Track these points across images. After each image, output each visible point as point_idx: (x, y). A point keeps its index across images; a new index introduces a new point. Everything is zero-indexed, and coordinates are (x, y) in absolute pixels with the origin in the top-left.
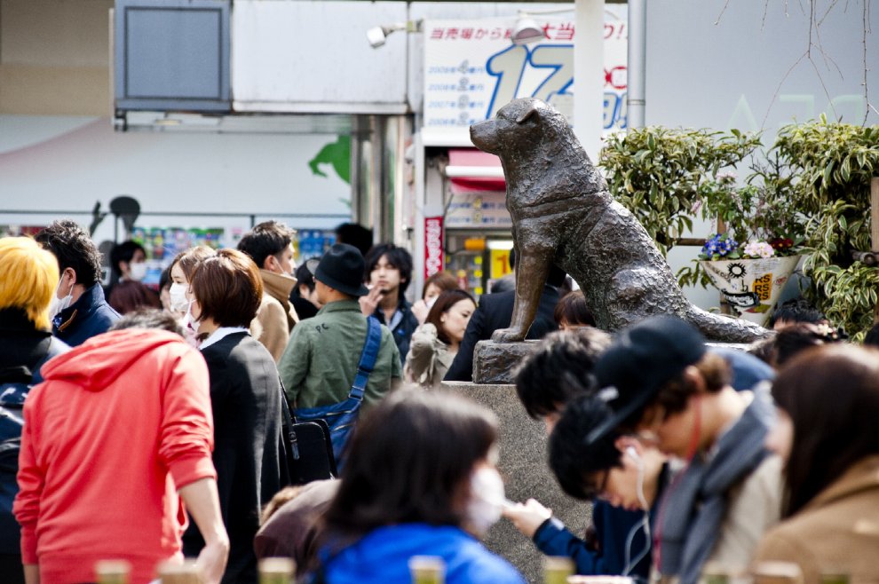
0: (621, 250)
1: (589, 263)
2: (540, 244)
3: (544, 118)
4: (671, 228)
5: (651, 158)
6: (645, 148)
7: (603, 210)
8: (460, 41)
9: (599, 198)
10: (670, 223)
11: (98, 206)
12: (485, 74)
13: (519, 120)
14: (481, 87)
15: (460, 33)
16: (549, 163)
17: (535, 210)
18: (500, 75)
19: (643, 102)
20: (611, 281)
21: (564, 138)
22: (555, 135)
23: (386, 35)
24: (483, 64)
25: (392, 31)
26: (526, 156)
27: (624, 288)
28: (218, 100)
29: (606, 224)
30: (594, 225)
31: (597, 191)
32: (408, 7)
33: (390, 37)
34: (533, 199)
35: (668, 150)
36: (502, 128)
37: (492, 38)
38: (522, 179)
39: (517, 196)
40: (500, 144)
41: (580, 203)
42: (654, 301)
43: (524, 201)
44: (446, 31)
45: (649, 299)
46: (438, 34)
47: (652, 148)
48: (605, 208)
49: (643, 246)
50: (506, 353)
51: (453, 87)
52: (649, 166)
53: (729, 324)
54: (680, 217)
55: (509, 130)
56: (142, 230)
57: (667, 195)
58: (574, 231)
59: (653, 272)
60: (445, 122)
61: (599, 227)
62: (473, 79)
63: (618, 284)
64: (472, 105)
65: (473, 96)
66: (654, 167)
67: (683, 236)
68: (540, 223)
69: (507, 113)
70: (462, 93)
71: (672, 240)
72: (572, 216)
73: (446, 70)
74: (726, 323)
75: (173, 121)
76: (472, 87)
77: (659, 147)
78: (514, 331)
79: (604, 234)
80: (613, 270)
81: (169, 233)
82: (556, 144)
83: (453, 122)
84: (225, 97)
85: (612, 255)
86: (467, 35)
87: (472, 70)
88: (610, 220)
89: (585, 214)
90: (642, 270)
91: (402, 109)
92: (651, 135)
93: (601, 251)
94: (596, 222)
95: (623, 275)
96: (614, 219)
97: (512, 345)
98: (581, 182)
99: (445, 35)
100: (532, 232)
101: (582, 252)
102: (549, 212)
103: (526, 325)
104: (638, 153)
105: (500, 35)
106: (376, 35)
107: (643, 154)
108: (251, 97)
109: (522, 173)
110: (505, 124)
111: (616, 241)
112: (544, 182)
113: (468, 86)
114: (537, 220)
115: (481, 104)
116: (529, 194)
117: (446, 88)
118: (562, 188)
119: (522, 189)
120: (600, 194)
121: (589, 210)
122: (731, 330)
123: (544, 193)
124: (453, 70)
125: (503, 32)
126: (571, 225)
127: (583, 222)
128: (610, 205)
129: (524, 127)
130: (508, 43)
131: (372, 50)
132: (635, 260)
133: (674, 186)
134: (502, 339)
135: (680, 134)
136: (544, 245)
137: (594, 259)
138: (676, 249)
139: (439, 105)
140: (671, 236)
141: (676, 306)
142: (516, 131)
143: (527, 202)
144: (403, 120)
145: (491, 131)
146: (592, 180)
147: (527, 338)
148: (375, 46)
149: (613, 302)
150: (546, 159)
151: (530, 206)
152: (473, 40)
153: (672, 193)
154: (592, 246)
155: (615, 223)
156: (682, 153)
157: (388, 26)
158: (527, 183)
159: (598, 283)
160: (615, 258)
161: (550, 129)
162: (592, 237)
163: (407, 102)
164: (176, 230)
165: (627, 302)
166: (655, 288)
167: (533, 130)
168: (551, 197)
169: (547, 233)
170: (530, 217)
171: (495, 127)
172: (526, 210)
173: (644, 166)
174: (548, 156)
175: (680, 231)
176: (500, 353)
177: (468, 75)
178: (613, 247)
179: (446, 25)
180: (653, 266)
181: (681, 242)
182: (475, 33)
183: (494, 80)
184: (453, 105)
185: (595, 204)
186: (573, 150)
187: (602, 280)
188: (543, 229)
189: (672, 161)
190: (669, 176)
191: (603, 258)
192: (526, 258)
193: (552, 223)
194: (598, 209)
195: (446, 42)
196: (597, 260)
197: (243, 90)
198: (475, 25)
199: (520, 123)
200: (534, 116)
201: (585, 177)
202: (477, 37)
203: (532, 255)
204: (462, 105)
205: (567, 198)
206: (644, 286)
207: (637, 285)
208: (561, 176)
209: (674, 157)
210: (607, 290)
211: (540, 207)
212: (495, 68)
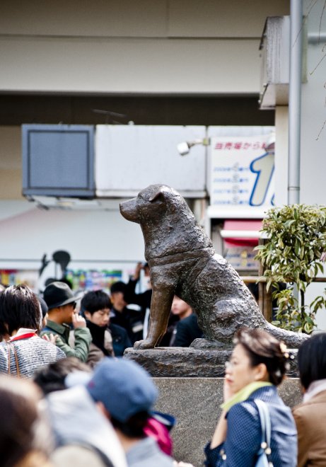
0: (219, 287)
1: (199, 296)
2: (164, 283)
3: (167, 198)
4: (309, 271)
5: (295, 225)
6: (292, 218)
7: (208, 260)
8: (233, 151)
9: (206, 252)
10: (308, 268)
11: (45, 256)
12: (250, 172)
13: (150, 199)
14: (247, 180)
15: (233, 145)
16: (171, 228)
17: (162, 260)
18: (258, 173)
19: (298, 188)
20: (213, 308)
21: (181, 212)
22: (175, 209)
23: (189, 147)
24: (248, 165)
25: (193, 145)
26: (156, 224)
27: (220, 313)
28: (87, 189)
29: (210, 269)
30: (201, 270)
31: (203, 247)
32: (207, 129)
33: (192, 148)
34: (160, 253)
35: (307, 220)
36: (140, 205)
37: (254, 148)
38: (153, 239)
39: (150, 250)
40: (139, 216)
41: (192, 256)
42: (241, 321)
43: (154, 254)
44: (224, 144)
45: (237, 319)
46: (219, 146)
47: (296, 218)
48: (209, 259)
49: (235, 284)
50: (141, 356)
51: (229, 180)
52: (293, 230)
53: (292, 336)
54: (316, 263)
55: (145, 206)
56: (72, 272)
57: (307, 249)
58: (188, 274)
59: (241, 301)
60: (224, 203)
61: (205, 271)
62: (242, 175)
63: (217, 310)
64: (241, 192)
65: (242, 186)
66: (298, 231)
67: (317, 276)
68: (165, 269)
69: (143, 195)
70: (235, 184)
71: (310, 278)
72: (186, 264)
73: (225, 169)
74: (290, 335)
75: (68, 203)
76: (241, 181)
77: (302, 218)
78: (146, 341)
79: (208, 276)
80: (214, 300)
81: (88, 274)
82: (176, 216)
83: (229, 202)
84: (91, 187)
85: (213, 291)
86: (238, 146)
87: (241, 169)
88: (212, 267)
89: (195, 263)
90: (234, 301)
91: (203, 195)
92: (295, 210)
93: (206, 288)
94: (203, 268)
95: (220, 304)
96: (215, 266)
97: (145, 351)
98: (193, 241)
99: (224, 147)
100: (159, 275)
101: (193, 288)
102: (170, 261)
103: (156, 337)
104: (287, 222)
105: (258, 147)
106: (184, 148)
107: (290, 222)
108: (107, 187)
109: (153, 235)
110: (142, 202)
111: (216, 281)
112: (167, 241)
113: (238, 179)
114: (162, 267)
115: (247, 191)
116: (157, 249)
117: (224, 181)
118: (179, 245)
119: (153, 246)
120: (206, 249)
121: (198, 260)
122: (294, 340)
123: (167, 249)
124: (229, 169)
125: (261, 145)
126: (186, 270)
127: (194, 268)
128: (213, 257)
129: (154, 204)
130: (263, 152)
131: (181, 157)
132: (229, 293)
133: (311, 243)
134: (139, 347)
135: (315, 209)
136: (168, 283)
137: (202, 293)
138: (312, 284)
139: (220, 192)
140: (310, 276)
141: (257, 324)
142: (149, 207)
143: (156, 255)
144: (204, 202)
145: (133, 207)
146: (201, 239)
147: (156, 346)
148: (183, 154)
149: (214, 322)
150: (169, 225)
151: (159, 257)
152: (241, 151)
153: (310, 248)
154: (200, 284)
155: (216, 268)
156: (316, 222)
157: (191, 141)
158: (157, 241)
159: (205, 309)
160: (216, 292)
161: (172, 206)
162: (200, 278)
163: (206, 190)
164: (92, 271)
165: (222, 322)
166: (242, 313)
167: (161, 206)
168: (172, 251)
169: (170, 275)
170: (158, 265)
171: (135, 204)
172: (156, 260)
173: (290, 230)
174: (171, 223)
175: (316, 273)
176: (137, 356)
177: (239, 173)
178: (214, 285)
179: (225, 140)
180: (241, 297)
181: (315, 280)
182: (243, 146)
183: (255, 175)
184: (229, 192)
185: (202, 256)
186: (188, 219)
187: (208, 307)
188: (167, 273)
189: (310, 226)
190: (307, 237)
191: (208, 292)
192: (156, 292)
193: (173, 269)
194: (205, 259)
195: (225, 152)
196: (203, 294)
197: (103, 183)
198: (243, 140)
199: (152, 202)
200: (160, 197)
201: (196, 238)
202: (245, 148)
203: (159, 290)
204: (234, 192)
205: (182, 252)
206: (234, 311)
207: (229, 310)
208: (179, 237)
209: (311, 224)
210: (210, 314)
211: (165, 258)
212: (256, 168)
